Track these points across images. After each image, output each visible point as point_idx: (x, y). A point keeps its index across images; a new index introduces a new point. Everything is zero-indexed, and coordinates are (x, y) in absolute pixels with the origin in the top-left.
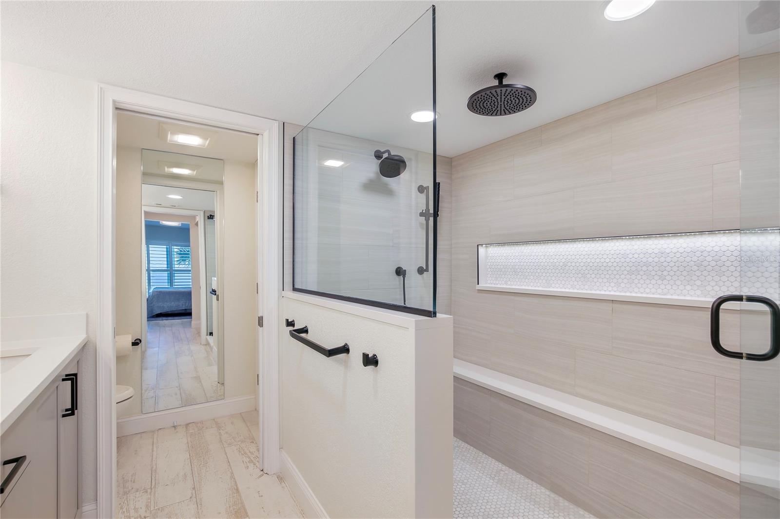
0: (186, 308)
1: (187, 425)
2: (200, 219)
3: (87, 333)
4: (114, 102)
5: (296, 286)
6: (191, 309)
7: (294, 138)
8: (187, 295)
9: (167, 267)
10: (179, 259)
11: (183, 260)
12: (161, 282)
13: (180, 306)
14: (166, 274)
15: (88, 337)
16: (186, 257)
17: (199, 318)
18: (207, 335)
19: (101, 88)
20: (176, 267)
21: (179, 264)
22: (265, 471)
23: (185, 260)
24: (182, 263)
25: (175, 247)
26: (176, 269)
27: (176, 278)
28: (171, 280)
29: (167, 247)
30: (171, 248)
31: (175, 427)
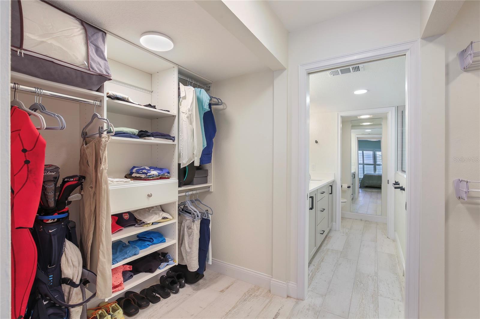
0: (379, 185)
1: (366, 221)
3: (335, 178)
4: (341, 116)
5: (403, 170)
6: (381, 185)
7: (402, 111)
8: (380, 177)
12: (370, 171)
14: (372, 166)
19: (338, 113)
20: (377, 162)
21: (379, 161)
22: (389, 237)
25: (377, 152)
26: (377, 164)
27: (378, 169)
28: (375, 170)
29: (373, 152)
30: (375, 153)
31: (361, 220)
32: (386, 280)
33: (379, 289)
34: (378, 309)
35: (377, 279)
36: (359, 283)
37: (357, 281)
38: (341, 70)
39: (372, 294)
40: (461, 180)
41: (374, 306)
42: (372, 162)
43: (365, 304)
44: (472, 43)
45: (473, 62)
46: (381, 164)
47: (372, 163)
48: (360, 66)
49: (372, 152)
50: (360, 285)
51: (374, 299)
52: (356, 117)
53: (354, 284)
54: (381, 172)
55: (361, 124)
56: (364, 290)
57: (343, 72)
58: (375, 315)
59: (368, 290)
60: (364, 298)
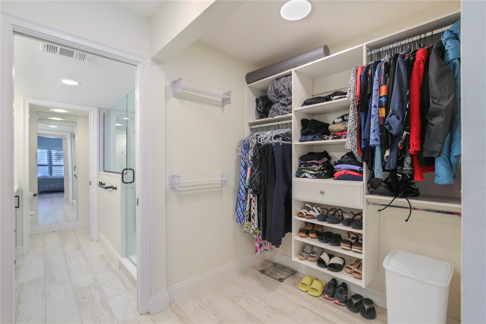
0: (61, 188)
1: (60, 231)
2: (68, 137)
3: (19, 186)
4: (29, 103)
5: (105, 170)
6: (64, 188)
7: (104, 114)
8: (61, 180)
9: (48, 164)
10: (56, 158)
11: (59, 159)
12: (43, 172)
13: (57, 186)
14: (47, 168)
15: (19, 187)
16: (61, 157)
17: (68, 192)
18: (73, 199)
19: (24, 99)
20: (54, 163)
21: (56, 161)
22: (92, 240)
23: (60, 159)
24: (58, 161)
25: (53, 151)
26: (54, 164)
27: (54, 170)
28: (51, 172)
29: (48, 150)
30: (50, 151)
31: (54, 232)
32: (107, 281)
33: (105, 293)
34: (112, 312)
35: (99, 285)
36: (82, 300)
37: (80, 300)
38: (61, 49)
39: (101, 302)
40: (173, 175)
41: (108, 312)
42: (47, 162)
43: (99, 316)
44: (180, 78)
45: (181, 92)
46: (63, 164)
47: (47, 164)
48: (88, 56)
49: (46, 150)
50: (84, 301)
51: (105, 306)
52: (48, 108)
53: (77, 304)
54: (64, 174)
55: (49, 118)
56: (91, 303)
57: (62, 52)
58: (113, 319)
59: (95, 301)
60: (94, 312)
